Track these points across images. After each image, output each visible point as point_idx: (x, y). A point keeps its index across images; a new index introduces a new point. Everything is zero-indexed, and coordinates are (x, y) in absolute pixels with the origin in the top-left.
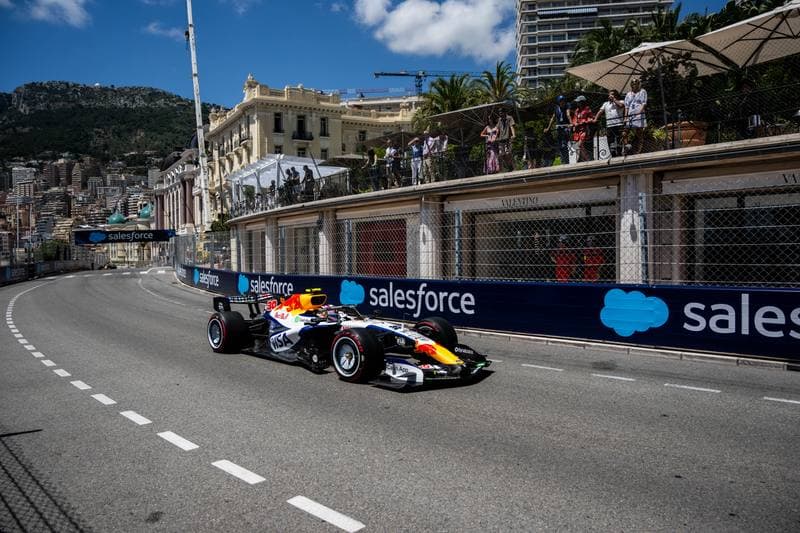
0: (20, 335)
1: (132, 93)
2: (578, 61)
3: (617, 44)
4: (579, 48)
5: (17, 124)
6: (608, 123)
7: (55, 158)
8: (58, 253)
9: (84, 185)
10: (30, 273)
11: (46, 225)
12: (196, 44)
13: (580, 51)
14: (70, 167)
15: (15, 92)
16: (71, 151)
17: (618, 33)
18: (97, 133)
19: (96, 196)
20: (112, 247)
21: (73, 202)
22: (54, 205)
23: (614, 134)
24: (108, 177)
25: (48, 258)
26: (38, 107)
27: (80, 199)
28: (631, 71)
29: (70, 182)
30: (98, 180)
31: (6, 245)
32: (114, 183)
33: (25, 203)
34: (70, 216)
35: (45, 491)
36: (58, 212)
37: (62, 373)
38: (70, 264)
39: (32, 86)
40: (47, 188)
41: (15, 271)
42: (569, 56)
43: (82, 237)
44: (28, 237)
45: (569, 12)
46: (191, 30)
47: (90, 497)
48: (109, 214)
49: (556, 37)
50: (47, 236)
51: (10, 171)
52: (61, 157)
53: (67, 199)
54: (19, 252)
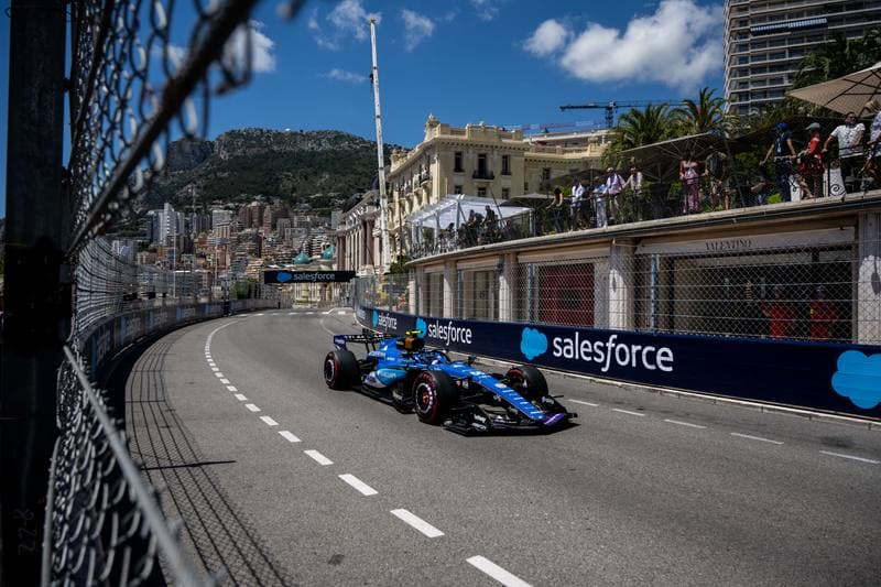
0: (217, 369)
1: (317, 137)
2: (802, 81)
3: (854, 58)
4: (803, 67)
5: (218, 169)
6: (841, 152)
7: (249, 201)
8: (250, 291)
9: (274, 227)
10: (226, 310)
11: (239, 265)
12: (379, 86)
13: (806, 69)
14: (261, 209)
15: (217, 139)
16: (263, 193)
17: (854, 45)
18: (286, 176)
19: (283, 237)
20: (296, 287)
21: (264, 243)
22: (247, 246)
23: (849, 167)
24: (295, 218)
25: (241, 297)
26: (236, 154)
27: (270, 240)
28: (872, 90)
29: (261, 223)
30: (286, 221)
31: (205, 283)
32: (301, 224)
33: (223, 244)
34: (260, 257)
35: (239, 521)
36: (250, 252)
37: (253, 408)
38: (260, 303)
39: (232, 134)
40: (242, 229)
41: (213, 308)
42: (790, 77)
43: (271, 277)
44: (223, 276)
45: (791, 25)
46: (375, 73)
47: (278, 532)
48: (295, 254)
49: (773, 55)
50: (241, 275)
51: (211, 213)
52: (254, 200)
53: (258, 239)
54: (217, 289)
